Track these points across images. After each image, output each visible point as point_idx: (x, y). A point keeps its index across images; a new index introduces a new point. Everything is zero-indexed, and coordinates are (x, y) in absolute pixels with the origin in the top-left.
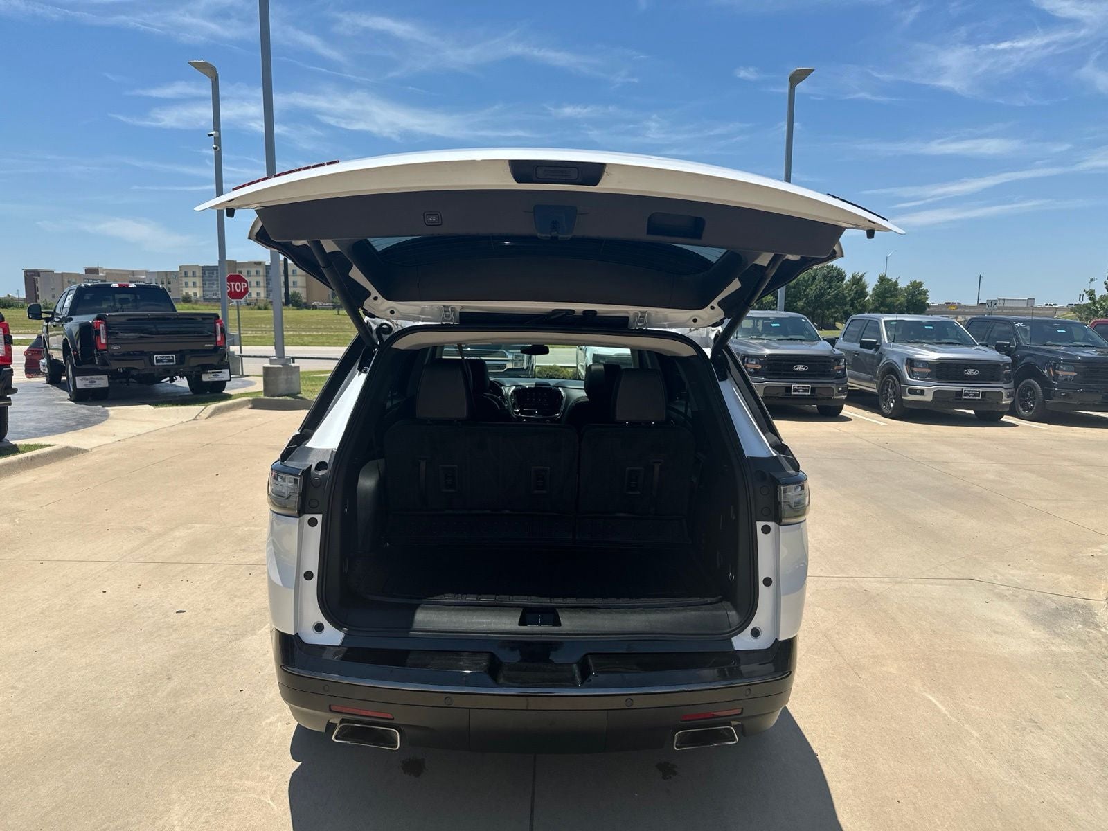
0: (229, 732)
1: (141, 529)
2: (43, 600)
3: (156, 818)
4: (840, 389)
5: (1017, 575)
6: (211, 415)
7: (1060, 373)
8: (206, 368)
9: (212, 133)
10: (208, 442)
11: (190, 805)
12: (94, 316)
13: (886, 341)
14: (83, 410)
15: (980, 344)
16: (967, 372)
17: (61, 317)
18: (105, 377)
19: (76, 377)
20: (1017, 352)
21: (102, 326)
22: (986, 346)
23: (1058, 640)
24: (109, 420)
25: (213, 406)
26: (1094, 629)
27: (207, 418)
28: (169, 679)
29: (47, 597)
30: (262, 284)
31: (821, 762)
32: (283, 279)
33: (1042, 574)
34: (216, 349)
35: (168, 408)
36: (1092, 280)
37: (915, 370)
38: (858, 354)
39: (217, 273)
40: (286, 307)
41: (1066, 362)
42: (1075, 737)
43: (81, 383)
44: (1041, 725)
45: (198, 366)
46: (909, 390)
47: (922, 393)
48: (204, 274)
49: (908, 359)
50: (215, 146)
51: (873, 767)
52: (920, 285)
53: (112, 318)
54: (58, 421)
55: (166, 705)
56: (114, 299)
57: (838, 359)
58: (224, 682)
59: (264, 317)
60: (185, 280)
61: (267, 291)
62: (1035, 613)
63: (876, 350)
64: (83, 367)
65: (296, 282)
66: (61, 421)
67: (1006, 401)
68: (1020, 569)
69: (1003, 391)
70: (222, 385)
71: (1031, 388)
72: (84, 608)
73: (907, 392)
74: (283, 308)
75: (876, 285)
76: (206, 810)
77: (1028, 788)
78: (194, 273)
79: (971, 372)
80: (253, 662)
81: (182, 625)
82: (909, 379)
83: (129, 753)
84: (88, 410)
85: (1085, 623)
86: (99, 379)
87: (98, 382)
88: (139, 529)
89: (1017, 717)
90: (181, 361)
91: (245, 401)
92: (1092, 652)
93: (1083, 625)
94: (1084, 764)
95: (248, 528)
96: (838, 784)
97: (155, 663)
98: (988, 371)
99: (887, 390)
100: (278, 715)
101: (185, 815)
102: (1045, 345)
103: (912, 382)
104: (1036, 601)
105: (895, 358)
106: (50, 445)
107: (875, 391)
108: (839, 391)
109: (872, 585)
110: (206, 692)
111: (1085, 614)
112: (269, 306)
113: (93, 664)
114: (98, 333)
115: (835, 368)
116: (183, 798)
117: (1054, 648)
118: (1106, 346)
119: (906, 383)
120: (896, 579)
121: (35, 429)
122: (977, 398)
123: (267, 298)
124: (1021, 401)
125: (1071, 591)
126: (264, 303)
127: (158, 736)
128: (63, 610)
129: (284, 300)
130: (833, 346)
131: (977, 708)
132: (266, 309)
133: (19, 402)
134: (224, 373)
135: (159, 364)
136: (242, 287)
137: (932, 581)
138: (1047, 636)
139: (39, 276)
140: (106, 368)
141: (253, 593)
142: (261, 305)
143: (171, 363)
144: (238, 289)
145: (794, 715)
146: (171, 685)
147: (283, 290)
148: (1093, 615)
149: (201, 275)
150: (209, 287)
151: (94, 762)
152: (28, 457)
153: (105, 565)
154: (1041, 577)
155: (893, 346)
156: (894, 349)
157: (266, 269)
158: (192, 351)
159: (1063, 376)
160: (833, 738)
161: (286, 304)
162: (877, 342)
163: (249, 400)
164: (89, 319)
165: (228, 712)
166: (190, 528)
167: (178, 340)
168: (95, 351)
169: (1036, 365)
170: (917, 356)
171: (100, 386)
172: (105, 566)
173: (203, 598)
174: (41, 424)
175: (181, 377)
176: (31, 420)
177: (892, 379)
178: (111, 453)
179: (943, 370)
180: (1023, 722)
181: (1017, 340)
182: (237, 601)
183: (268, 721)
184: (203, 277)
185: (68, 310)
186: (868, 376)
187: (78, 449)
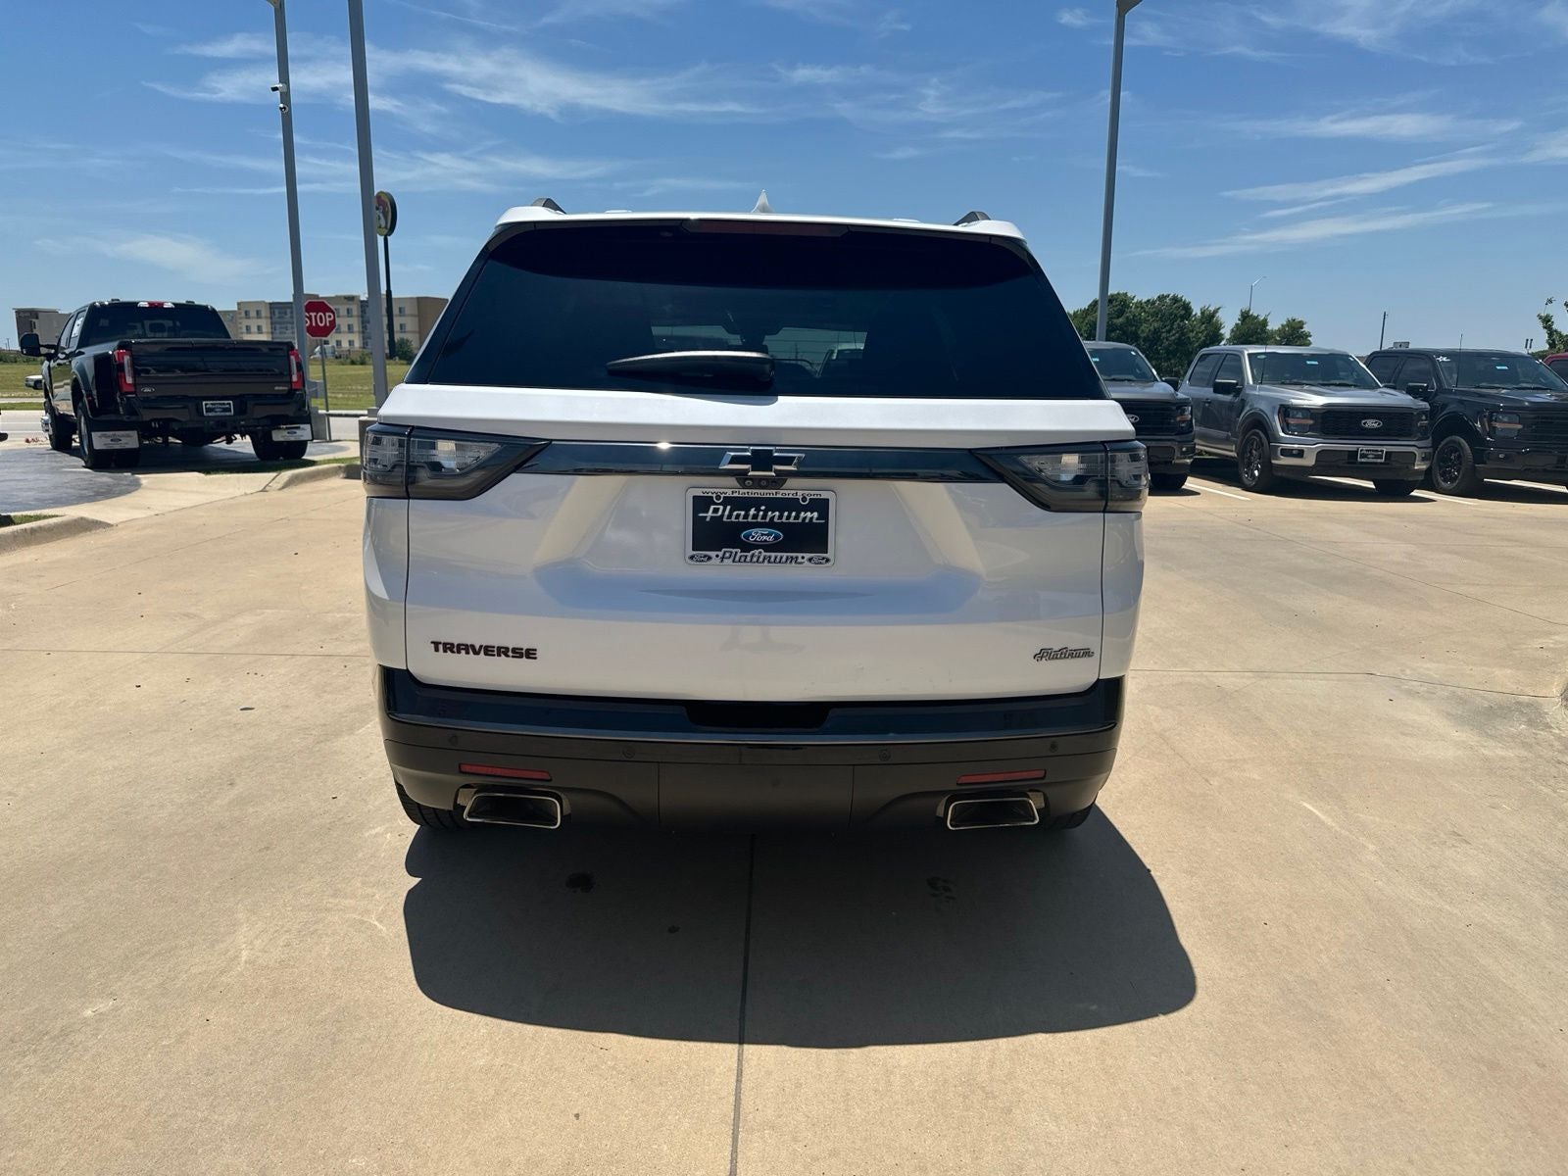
0: (317, 844)
1: (187, 615)
2: (52, 696)
3: (217, 941)
4: (1184, 449)
5: (1432, 668)
6: (287, 485)
7: (1498, 425)
8: (277, 422)
9: (278, 86)
10: (284, 517)
11: (264, 926)
12: (116, 344)
13: (1251, 382)
14: (105, 478)
15: (1385, 387)
16: (1365, 424)
17: (67, 351)
18: (134, 434)
19: (93, 434)
20: (1437, 398)
21: (127, 359)
22: (1394, 388)
23: (1491, 743)
24: (140, 490)
25: (287, 474)
26: (1543, 730)
27: (283, 488)
28: (231, 784)
29: (56, 692)
30: (356, 329)
31: (1156, 879)
32: (385, 320)
33: (1471, 667)
34: (291, 393)
35: (225, 475)
36: (1550, 301)
37: (1291, 421)
38: (1209, 403)
39: (292, 313)
40: (391, 361)
41: (1508, 411)
42: (1516, 852)
43: (100, 441)
44: (1467, 838)
45: (267, 417)
46: (1282, 450)
47: (1300, 454)
48: (272, 313)
49: (1282, 406)
50: (282, 105)
51: (1230, 885)
52: (1301, 324)
53: (141, 346)
54: (69, 491)
55: (228, 814)
56: (143, 326)
57: (1181, 405)
58: (309, 787)
59: (359, 375)
60: (246, 322)
61: (363, 339)
62: (1459, 713)
63: (1235, 396)
64: (103, 418)
65: (405, 325)
66: (72, 491)
67: (1420, 466)
68: (1438, 662)
69: (1416, 452)
70: (301, 446)
71: (1457, 449)
72: (110, 705)
73: (1279, 452)
74: (388, 362)
75: (1237, 324)
76: (287, 932)
77: (1449, 908)
78: (258, 312)
79: (1371, 424)
80: (351, 766)
81: (249, 723)
82: (1282, 434)
83: (176, 868)
84: (110, 477)
85: (1530, 723)
86: (123, 436)
87: (124, 440)
88: (184, 615)
89: (1434, 830)
90: (241, 410)
91: (335, 468)
92: (1540, 756)
93: (1528, 725)
94: (1529, 883)
95: (341, 615)
96: (1180, 904)
97: (212, 767)
98: (1394, 422)
99: (1251, 452)
100: (387, 825)
101: (256, 938)
102: (1478, 387)
103: (1287, 439)
104: (1461, 699)
105: (1263, 406)
106: (57, 516)
107: (1234, 454)
108: (1183, 453)
109: (1228, 681)
110: (284, 800)
111: (1532, 714)
112: (367, 359)
113: (123, 767)
114: (121, 367)
115: (1178, 419)
116: (254, 918)
117: (1486, 752)
118: (1566, 388)
119: (1278, 440)
120: (1260, 673)
121: (36, 500)
122: (1379, 461)
123: (364, 348)
124: (1440, 468)
125: (1513, 687)
126: (360, 354)
127: (218, 849)
128: (79, 706)
129: (387, 351)
130: (1176, 389)
131: (1377, 819)
132: (363, 363)
133: (12, 470)
134: (303, 429)
135: (210, 414)
136: (327, 318)
137: (1313, 676)
138: (1476, 738)
139: (37, 318)
140: (134, 418)
141: (349, 688)
142: (354, 357)
143: (228, 414)
144: (321, 322)
145: (1117, 826)
146: (234, 792)
147: (386, 337)
148: (1541, 714)
149: (269, 315)
150: (281, 333)
151: (127, 877)
152: (26, 529)
153: (138, 656)
154: (1468, 672)
155: (1260, 390)
156: (1262, 393)
157: (361, 307)
158: (257, 396)
159: (1502, 429)
160: (1173, 852)
161: (391, 356)
162: (1237, 384)
163: (340, 467)
164: (108, 348)
165: (315, 821)
166: (259, 615)
167: (236, 380)
168: (118, 394)
169: (1464, 414)
170: (1295, 402)
171: (127, 446)
172: (138, 658)
173: (279, 694)
174: (44, 494)
175: (243, 436)
176: (30, 489)
177: (1257, 435)
178: (144, 528)
179: (1329, 421)
180: (1442, 835)
181: (1439, 380)
182: (327, 697)
183: (373, 832)
184: (271, 318)
185: (77, 339)
186: (1223, 434)
187: (97, 522)
